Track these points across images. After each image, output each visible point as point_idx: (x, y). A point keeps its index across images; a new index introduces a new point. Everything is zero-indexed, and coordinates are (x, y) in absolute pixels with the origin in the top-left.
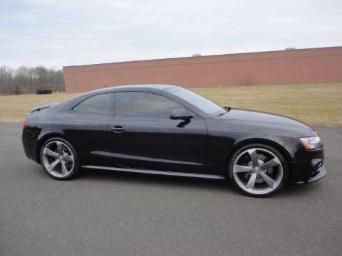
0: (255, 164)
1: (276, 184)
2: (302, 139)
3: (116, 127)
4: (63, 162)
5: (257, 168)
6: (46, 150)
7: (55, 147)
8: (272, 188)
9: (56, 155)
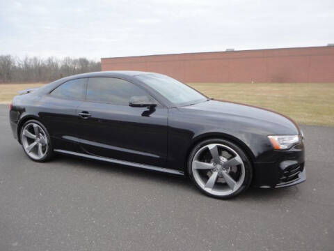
0: (217, 162)
1: (237, 186)
2: (270, 137)
3: (84, 112)
4: (40, 145)
5: (219, 166)
6: (25, 132)
7: (31, 129)
8: (232, 189)
9: (34, 136)
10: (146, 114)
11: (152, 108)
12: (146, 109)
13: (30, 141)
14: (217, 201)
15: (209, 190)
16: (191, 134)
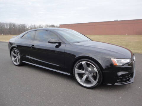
0: (87, 70)
1: (95, 83)
2: (112, 59)
3: (33, 45)
4: (18, 59)
5: (87, 73)
6: (12, 53)
7: (14, 52)
8: (93, 84)
9: (16, 55)
10: (57, 47)
11: (60, 44)
12: (57, 44)
13: (15, 57)
14: (86, 89)
15: (82, 84)
16: (75, 56)
